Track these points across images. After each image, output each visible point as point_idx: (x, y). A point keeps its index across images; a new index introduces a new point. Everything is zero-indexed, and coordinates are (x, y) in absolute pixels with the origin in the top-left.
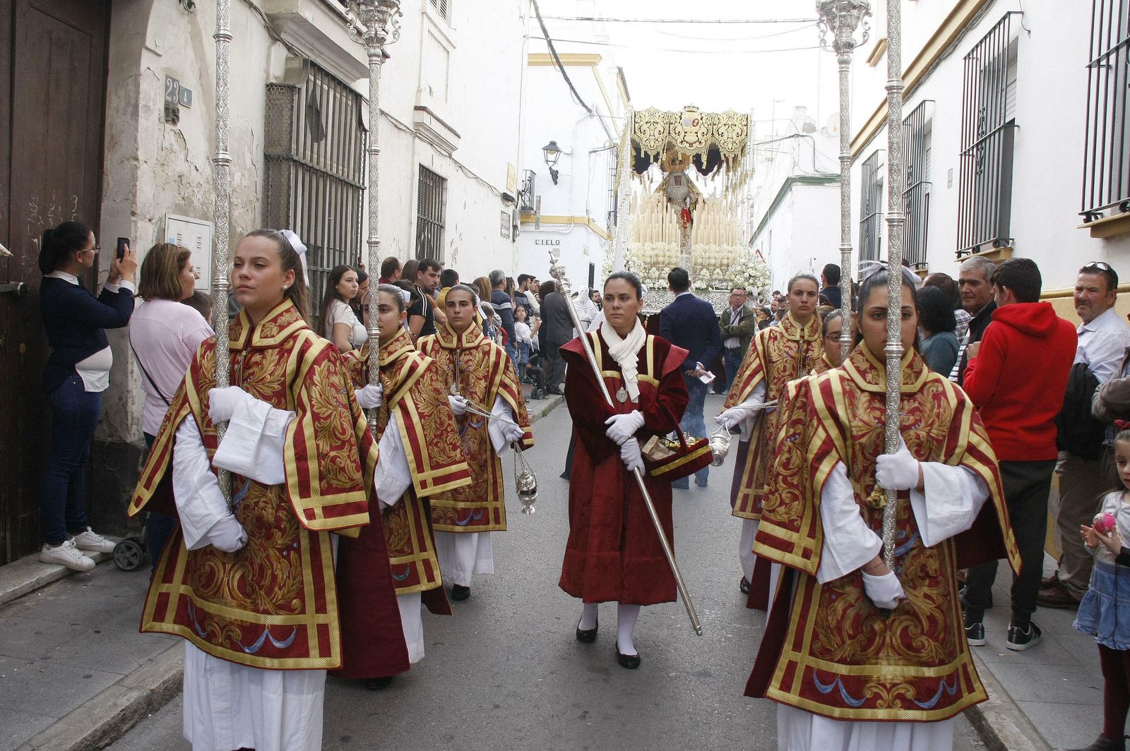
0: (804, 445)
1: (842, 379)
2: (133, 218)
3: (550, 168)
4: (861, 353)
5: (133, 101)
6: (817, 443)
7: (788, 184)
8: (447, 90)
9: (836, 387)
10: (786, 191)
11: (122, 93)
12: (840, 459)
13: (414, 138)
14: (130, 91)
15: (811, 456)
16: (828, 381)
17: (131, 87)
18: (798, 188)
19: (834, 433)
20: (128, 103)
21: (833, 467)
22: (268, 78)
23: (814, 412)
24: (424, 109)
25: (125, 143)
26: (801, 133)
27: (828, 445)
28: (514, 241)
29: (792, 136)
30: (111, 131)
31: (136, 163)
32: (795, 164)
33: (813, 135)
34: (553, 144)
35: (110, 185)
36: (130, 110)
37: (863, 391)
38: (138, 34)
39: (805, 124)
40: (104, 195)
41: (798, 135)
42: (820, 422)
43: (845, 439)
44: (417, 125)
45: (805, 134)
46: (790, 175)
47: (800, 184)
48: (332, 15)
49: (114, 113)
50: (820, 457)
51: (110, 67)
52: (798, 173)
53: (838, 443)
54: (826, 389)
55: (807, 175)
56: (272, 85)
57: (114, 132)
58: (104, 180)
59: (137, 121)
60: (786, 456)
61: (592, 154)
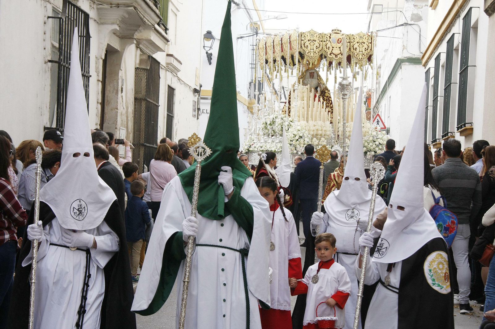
0: (330, 186)
1: (337, 173)
2: (116, 130)
3: (207, 53)
4: (341, 169)
5: (116, 88)
6: (332, 185)
7: (399, 63)
8: (176, 37)
9: (336, 175)
10: (397, 71)
11: (111, 85)
12: (336, 187)
13: (166, 71)
14: (115, 84)
15: (331, 187)
16: (335, 174)
17: (115, 83)
18: (406, 68)
19: (335, 183)
20: (114, 89)
21: (335, 189)
22: (136, 65)
23: (332, 179)
24: (171, 55)
25: (113, 103)
26: (410, 23)
27: (334, 185)
28: (198, 118)
29: (402, 25)
30: (107, 98)
31: (117, 110)
32: (404, 48)
33: (420, 23)
34: (209, 33)
35: (107, 118)
36: (115, 91)
37: (341, 176)
38: (118, 64)
39: (413, 14)
40: (104, 121)
41: (406, 24)
42: (333, 181)
43: (337, 184)
44: (168, 64)
45: (412, 22)
46: (400, 57)
47: (407, 63)
48: (158, 35)
49: (109, 92)
50: (332, 187)
51: (106, 76)
52: (406, 55)
53: (336, 185)
54: (334, 175)
55: (414, 57)
56: (138, 68)
57: (109, 99)
58: (105, 116)
59: (118, 95)
60: (327, 187)
61: (240, 40)
